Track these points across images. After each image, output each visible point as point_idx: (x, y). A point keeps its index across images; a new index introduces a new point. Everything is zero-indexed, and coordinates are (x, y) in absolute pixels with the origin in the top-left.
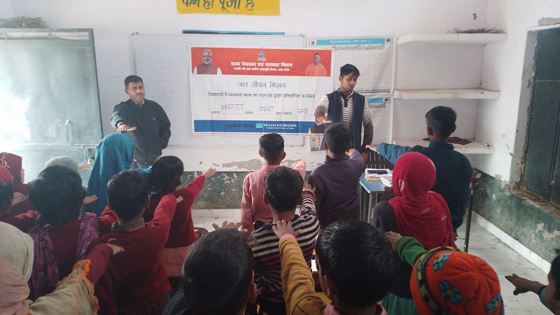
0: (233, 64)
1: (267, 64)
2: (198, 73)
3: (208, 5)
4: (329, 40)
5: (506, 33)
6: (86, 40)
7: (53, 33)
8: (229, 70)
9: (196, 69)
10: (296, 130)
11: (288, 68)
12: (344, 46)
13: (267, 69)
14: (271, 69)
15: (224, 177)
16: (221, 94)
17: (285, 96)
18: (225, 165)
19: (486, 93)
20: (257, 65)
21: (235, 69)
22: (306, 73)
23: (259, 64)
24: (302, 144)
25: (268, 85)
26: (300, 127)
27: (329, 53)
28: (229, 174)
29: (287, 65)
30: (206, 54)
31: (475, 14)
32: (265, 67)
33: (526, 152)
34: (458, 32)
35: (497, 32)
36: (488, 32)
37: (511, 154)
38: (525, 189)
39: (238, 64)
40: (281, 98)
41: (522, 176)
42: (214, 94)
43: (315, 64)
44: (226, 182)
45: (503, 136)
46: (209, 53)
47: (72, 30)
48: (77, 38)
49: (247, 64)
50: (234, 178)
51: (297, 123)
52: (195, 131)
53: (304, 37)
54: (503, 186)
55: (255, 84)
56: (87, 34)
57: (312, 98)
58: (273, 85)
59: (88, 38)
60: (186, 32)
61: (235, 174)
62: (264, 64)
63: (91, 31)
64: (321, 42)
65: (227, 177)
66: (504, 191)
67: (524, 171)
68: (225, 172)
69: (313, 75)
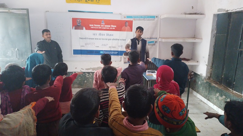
0: (90, 25)
2: (75, 29)
4: (132, 16)
5: (205, 15)
6: (25, 14)
7: (10, 10)
8: (88, 28)
9: (74, 27)
10: (118, 54)
11: (114, 27)
12: (138, 19)
13: (105, 28)
14: (107, 28)
15: (86, 74)
16: (85, 38)
17: (113, 40)
18: (86, 69)
19: (197, 39)
20: (101, 26)
21: (91, 27)
22: (122, 30)
23: (102, 26)
24: (120, 60)
25: (106, 35)
26: (119, 53)
27: (132, 21)
28: (89, 73)
29: (114, 26)
30: (78, 21)
31: (192, 7)
32: (104, 27)
33: (212, 64)
34: (185, 14)
35: (201, 14)
36: (198, 14)
37: (206, 65)
38: (212, 79)
39: (93, 25)
40: (111, 41)
41: (211, 74)
42: (82, 38)
43: (126, 26)
44: (87, 77)
45: (203, 57)
46: (80, 20)
47: (19, 9)
48: (21, 13)
49: (96, 26)
50: (91, 75)
51: (118, 51)
52: (74, 54)
53: (121, 14)
54: (203, 78)
55: (100, 34)
56: (26, 11)
57: (124, 41)
58: (108, 35)
59: (26, 13)
60: (69, 11)
61: (91, 73)
62: (104, 26)
63: (27, 10)
64: (128, 17)
65: (87, 74)
66: (203, 80)
67: (212, 72)
68: (86, 72)
69: (125, 31)
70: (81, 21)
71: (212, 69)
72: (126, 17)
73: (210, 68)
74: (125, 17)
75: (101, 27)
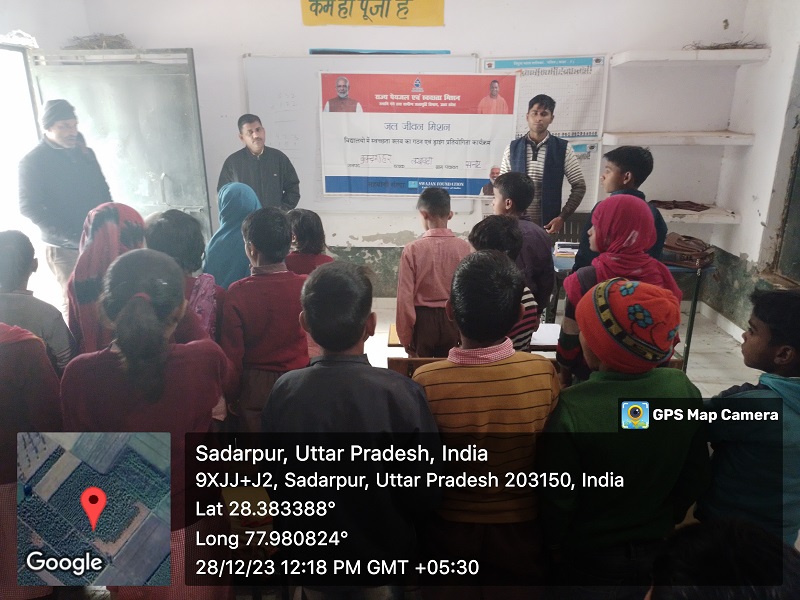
0: (378, 97)
1: (425, 97)
2: (332, 110)
3: (345, 13)
4: (512, 61)
5: (769, 48)
6: (184, 65)
7: (142, 56)
8: (372, 107)
9: (328, 104)
10: (463, 191)
11: (453, 102)
12: (534, 69)
13: (424, 105)
14: (431, 104)
15: (365, 254)
16: (362, 140)
17: (449, 142)
18: (366, 239)
19: (733, 136)
20: (410, 97)
21: (381, 104)
22: (479, 110)
23: (414, 97)
24: (470, 210)
25: (426, 127)
26: (471, 187)
27: (512, 79)
28: (372, 250)
29: (453, 98)
30: (341, 83)
31: (726, 21)
32: (422, 101)
33: (784, 221)
34: (698, 48)
35: (756, 47)
36: (743, 47)
37: (763, 224)
38: (779, 272)
39: (385, 97)
40: (444, 146)
41: (777, 255)
42: (352, 140)
43: (492, 96)
44: (367, 261)
45: (754, 198)
46: (346, 81)
47: (166, 51)
48: (171, 62)
49: (396, 97)
50: (378, 256)
51: (464, 180)
52: (327, 191)
53: (477, 56)
54: (749, 269)
55: (408, 126)
56: (185, 55)
57: (486, 146)
58: (432, 126)
59: (186, 62)
60: (314, 52)
61: (379, 251)
62: (421, 97)
63: (190, 52)
64: (501, 64)
65: (368, 255)
66: (749, 276)
67: (780, 247)
68: (366, 248)
69: (488, 112)
70: (347, 84)
71: (782, 237)
72: (493, 67)
73: (774, 235)
74: (490, 66)
75: (411, 101)
